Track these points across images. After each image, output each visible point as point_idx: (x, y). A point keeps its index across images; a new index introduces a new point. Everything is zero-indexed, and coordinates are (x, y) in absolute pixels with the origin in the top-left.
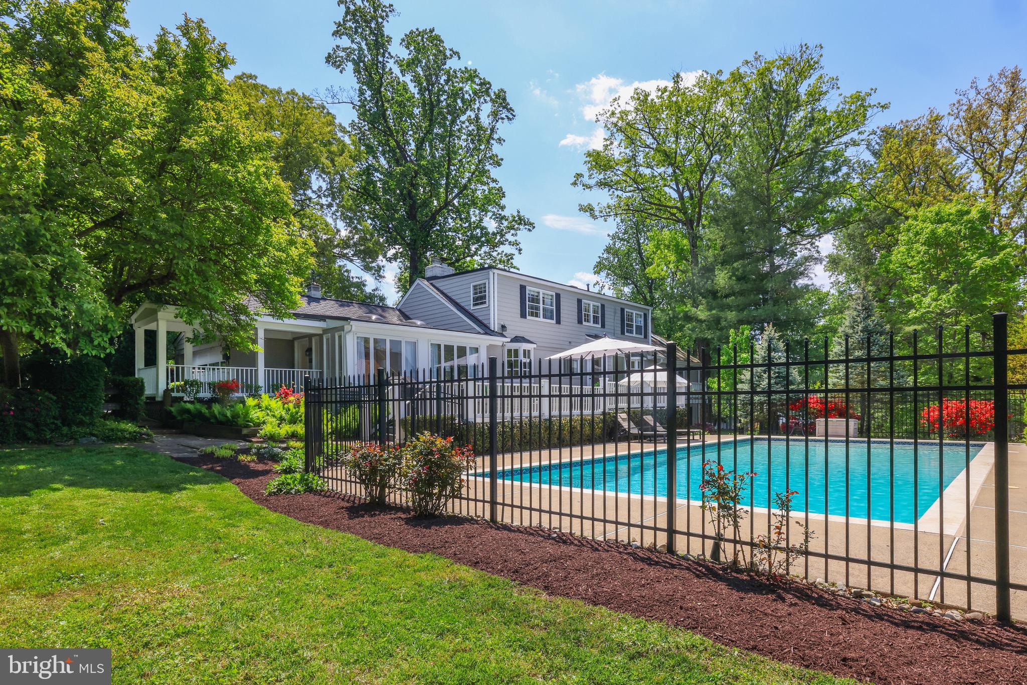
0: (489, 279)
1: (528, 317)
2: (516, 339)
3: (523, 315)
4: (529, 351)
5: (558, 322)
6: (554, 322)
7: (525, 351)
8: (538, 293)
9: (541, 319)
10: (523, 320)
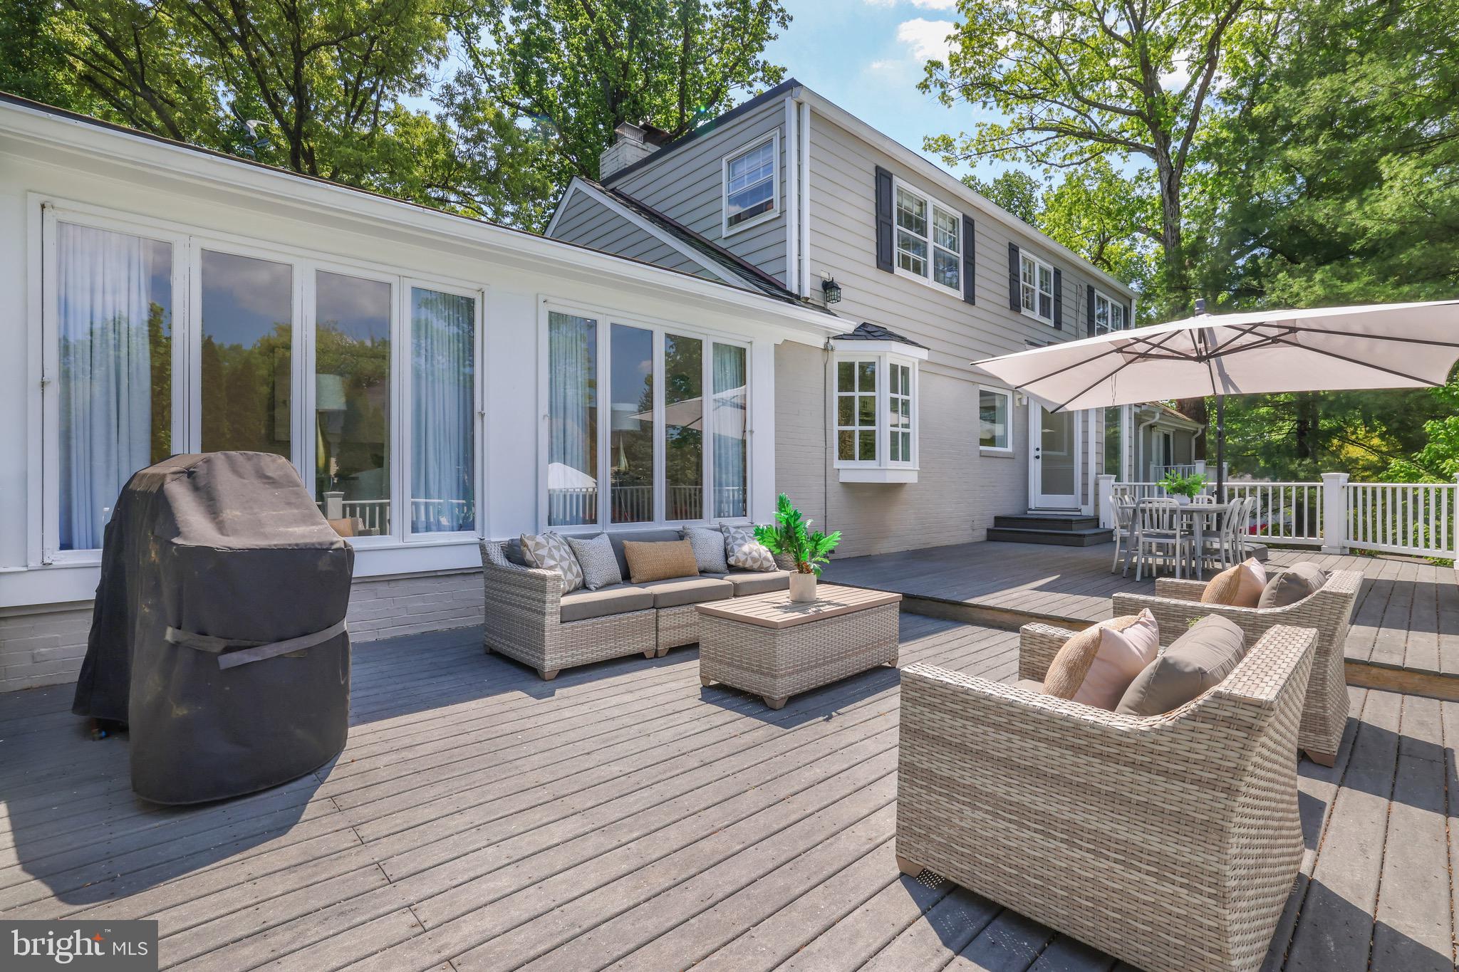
0: (781, 125)
1: (898, 270)
2: (867, 332)
3: (885, 262)
4: (905, 371)
5: (970, 298)
6: (960, 294)
7: (894, 368)
8: (922, 204)
9: (929, 282)
10: (883, 276)
